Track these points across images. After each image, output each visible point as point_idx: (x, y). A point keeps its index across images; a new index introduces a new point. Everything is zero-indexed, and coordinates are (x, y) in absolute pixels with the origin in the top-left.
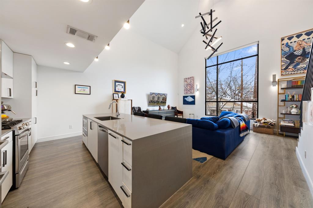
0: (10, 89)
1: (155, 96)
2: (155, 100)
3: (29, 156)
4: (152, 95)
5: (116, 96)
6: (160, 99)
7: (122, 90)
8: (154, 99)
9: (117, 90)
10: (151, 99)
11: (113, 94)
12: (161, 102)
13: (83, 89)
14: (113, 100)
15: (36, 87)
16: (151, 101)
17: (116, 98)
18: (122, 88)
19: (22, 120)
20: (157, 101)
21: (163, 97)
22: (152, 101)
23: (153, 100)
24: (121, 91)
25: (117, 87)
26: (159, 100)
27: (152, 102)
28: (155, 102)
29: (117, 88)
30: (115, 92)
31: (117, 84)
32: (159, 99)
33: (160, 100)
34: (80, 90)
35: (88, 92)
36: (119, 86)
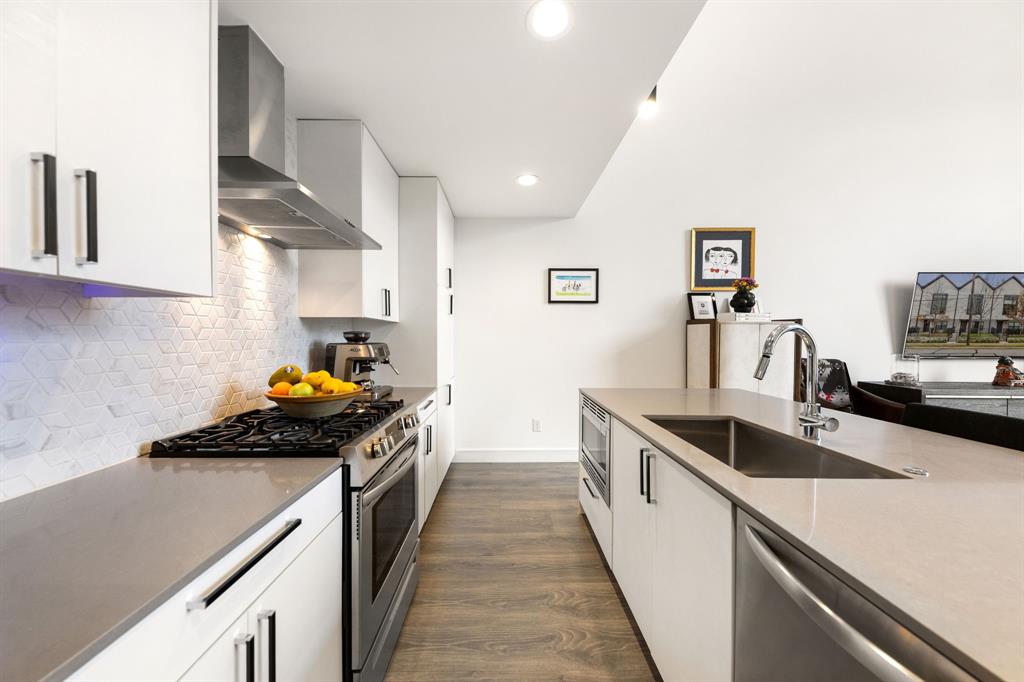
0: (387, 292)
1: (951, 292)
2: (949, 314)
3: (419, 540)
4: (932, 289)
5: (703, 306)
6: (986, 308)
7: (736, 272)
8: (942, 312)
9: (707, 275)
10: (925, 311)
11: (690, 296)
12: (994, 325)
13: (572, 282)
14: (688, 323)
15: (450, 286)
16: (921, 325)
17: (701, 313)
18: (735, 261)
19: (402, 401)
20: (964, 322)
21: (1007, 297)
22: (926, 323)
23: (938, 317)
24: (729, 276)
25: (707, 259)
26: (976, 318)
27: (926, 328)
28: (950, 332)
29: (706, 266)
30: (696, 285)
31: (708, 244)
32: (979, 312)
33: (986, 317)
34: (564, 289)
35: (589, 295)
36: (717, 253)
